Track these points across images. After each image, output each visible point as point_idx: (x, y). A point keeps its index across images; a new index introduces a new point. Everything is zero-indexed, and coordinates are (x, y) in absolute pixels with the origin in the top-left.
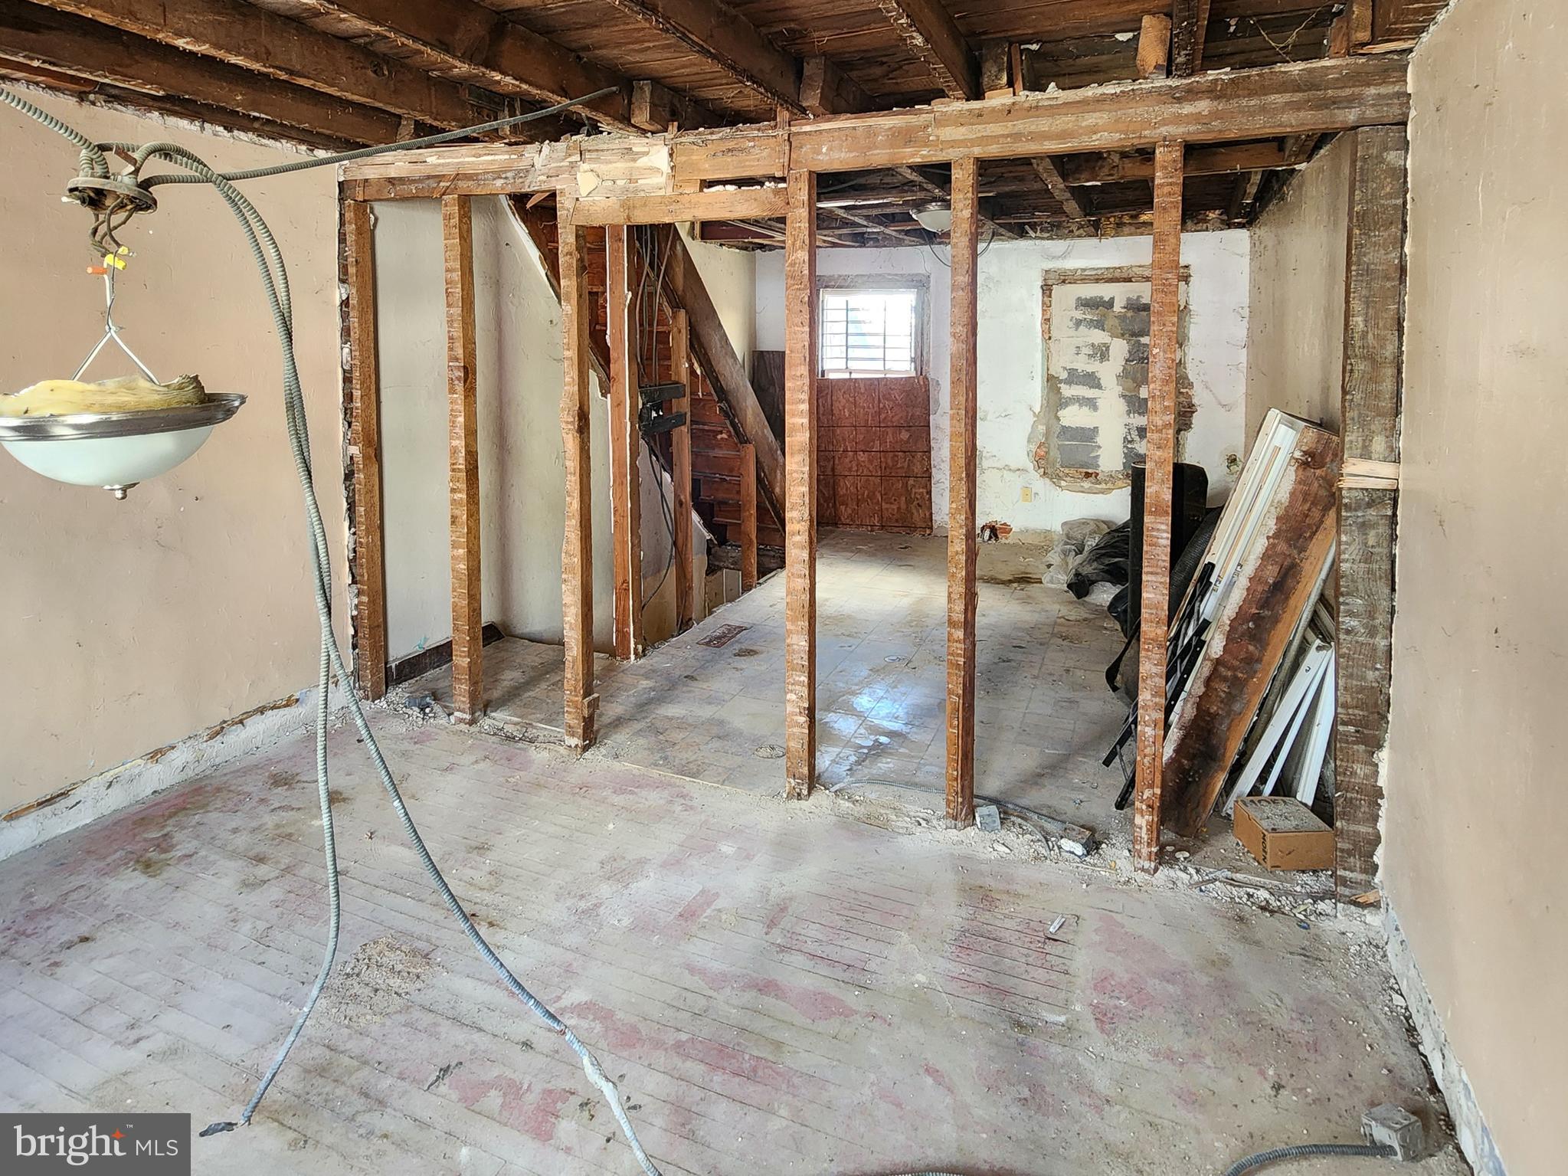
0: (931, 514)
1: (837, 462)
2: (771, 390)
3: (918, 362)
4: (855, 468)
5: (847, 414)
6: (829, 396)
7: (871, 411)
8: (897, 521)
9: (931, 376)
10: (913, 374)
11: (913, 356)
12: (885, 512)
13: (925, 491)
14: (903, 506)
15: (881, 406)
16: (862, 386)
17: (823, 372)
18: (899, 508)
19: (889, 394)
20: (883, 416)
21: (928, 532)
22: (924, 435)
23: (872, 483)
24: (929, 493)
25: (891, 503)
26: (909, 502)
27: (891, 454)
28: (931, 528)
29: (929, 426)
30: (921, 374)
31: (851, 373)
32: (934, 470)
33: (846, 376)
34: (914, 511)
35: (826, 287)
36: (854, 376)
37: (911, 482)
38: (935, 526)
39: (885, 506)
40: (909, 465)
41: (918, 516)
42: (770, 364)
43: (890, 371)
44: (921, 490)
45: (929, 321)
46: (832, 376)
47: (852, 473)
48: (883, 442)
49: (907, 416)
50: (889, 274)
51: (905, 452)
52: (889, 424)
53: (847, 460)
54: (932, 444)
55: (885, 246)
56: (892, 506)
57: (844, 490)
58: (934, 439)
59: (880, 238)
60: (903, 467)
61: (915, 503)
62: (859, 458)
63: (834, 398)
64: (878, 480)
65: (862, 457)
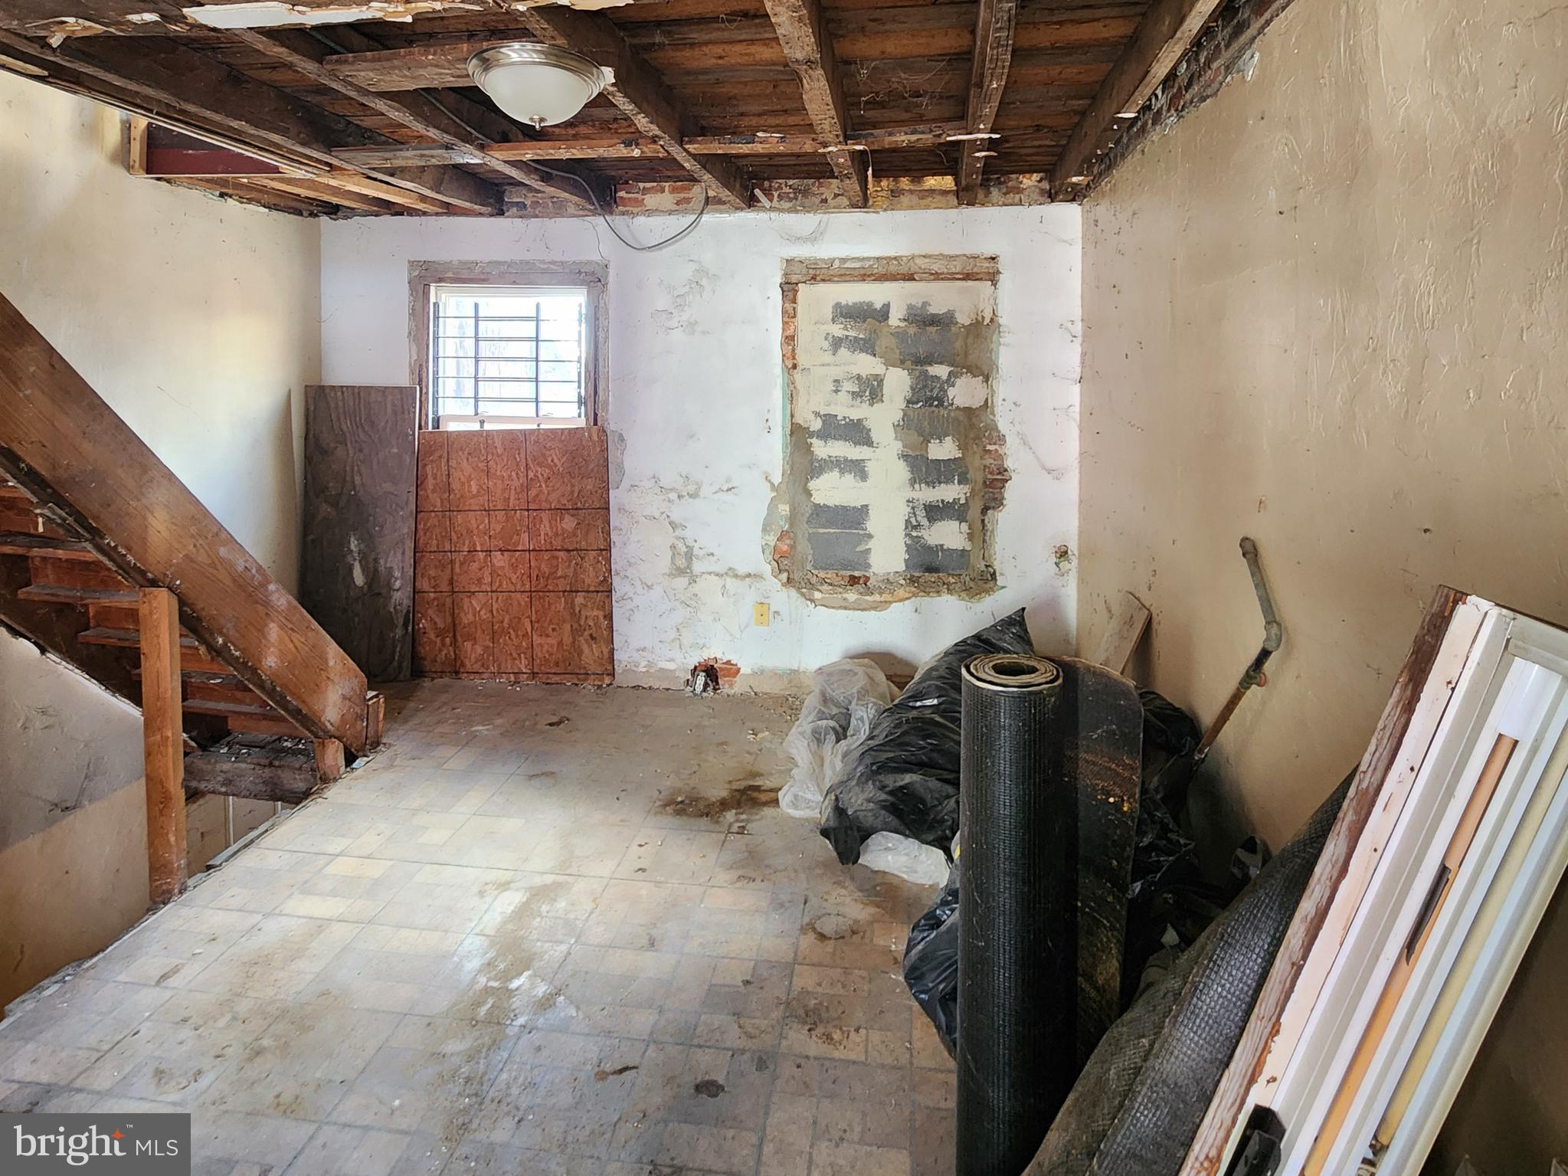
0: (612, 652)
1: (457, 570)
2: (340, 452)
3: (590, 404)
4: (487, 579)
5: (474, 489)
6: (444, 461)
7: (516, 483)
8: (557, 664)
9: (612, 426)
10: (582, 423)
11: (583, 393)
12: (537, 650)
13: (601, 614)
14: (567, 639)
15: (531, 475)
16: (498, 444)
17: (437, 422)
18: (560, 643)
19: (544, 455)
20: (533, 493)
21: (607, 680)
22: (599, 522)
23: (515, 603)
24: (609, 617)
25: (547, 636)
26: (576, 632)
27: (547, 556)
28: (612, 674)
29: (608, 509)
30: (595, 424)
31: (482, 422)
32: (616, 581)
33: (475, 427)
34: (585, 647)
35: (441, 280)
36: (488, 427)
37: (579, 599)
38: (618, 670)
39: (537, 640)
40: (575, 572)
41: (590, 655)
42: (337, 407)
43: (548, 418)
44: (596, 613)
45: (607, 338)
46: (452, 427)
47: (484, 587)
48: (532, 531)
49: (572, 492)
50: (542, 262)
51: (568, 551)
52: (544, 505)
53: (475, 566)
54: (614, 537)
55: (537, 216)
56: (550, 641)
57: (470, 617)
58: (616, 528)
59: (528, 203)
60: (565, 577)
61: (586, 633)
62: (495, 561)
63: (453, 463)
64: (524, 599)
65: (499, 560)
